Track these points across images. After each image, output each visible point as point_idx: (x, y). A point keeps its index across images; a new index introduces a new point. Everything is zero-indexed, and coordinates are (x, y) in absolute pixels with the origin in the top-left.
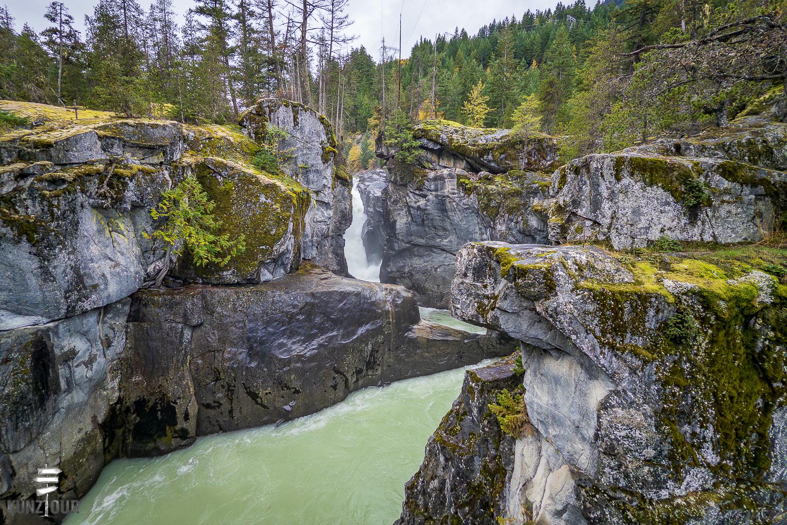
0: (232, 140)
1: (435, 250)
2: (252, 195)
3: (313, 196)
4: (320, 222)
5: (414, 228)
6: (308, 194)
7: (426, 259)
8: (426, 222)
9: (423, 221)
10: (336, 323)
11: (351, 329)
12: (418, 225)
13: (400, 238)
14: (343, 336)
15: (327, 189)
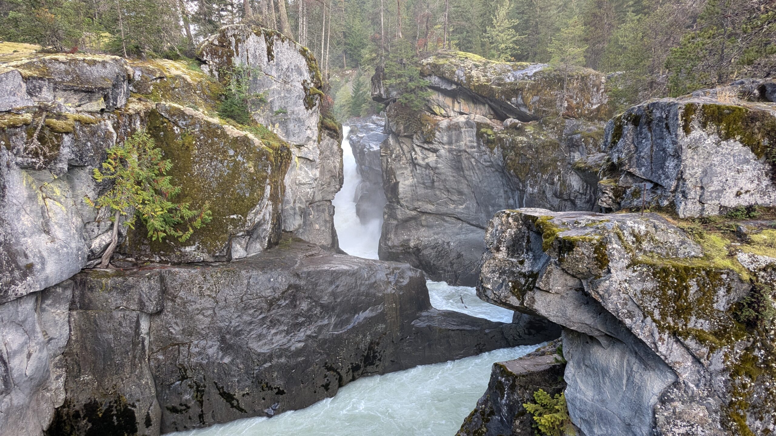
0: (189, 80)
1: (447, 219)
2: (217, 150)
3: (294, 150)
4: (304, 184)
5: (421, 191)
6: (288, 149)
7: (436, 230)
8: (436, 184)
9: (433, 182)
10: (327, 309)
11: (345, 316)
12: (426, 188)
13: (405, 204)
14: (336, 326)
15: (312, 142)
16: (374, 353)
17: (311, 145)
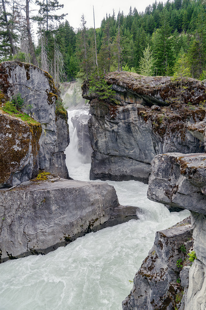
1: (125, 158)
3: (43, 126)
4: (49, 144)
5: (110, 144)
6: (40, 126)
7: (119, 164)
9: (117, 139)
11: (75, 213)
12: (113, 143)
13: (102, 151)
14: (70, 218)
15: (52, 122)
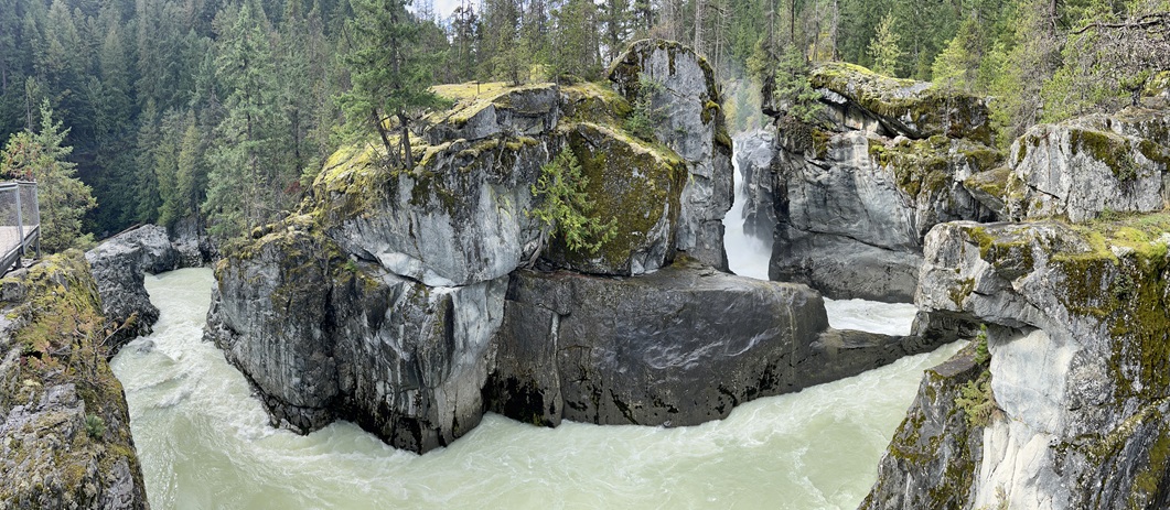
1: (840, 238)
2: (624, 168)
3: (690, 168)
4: (698, 203)
5: (813, 210)
6: (685, 167)
7: (829, 250)
8: (828, 202)
9: (825, 200)
10: (722, 331)
11: (740, 339)
12: (818, 207)
13: (796, 223)
14: (731, 348)
15: (707, 159)
16: (771, 377)
17: (707, 161)
